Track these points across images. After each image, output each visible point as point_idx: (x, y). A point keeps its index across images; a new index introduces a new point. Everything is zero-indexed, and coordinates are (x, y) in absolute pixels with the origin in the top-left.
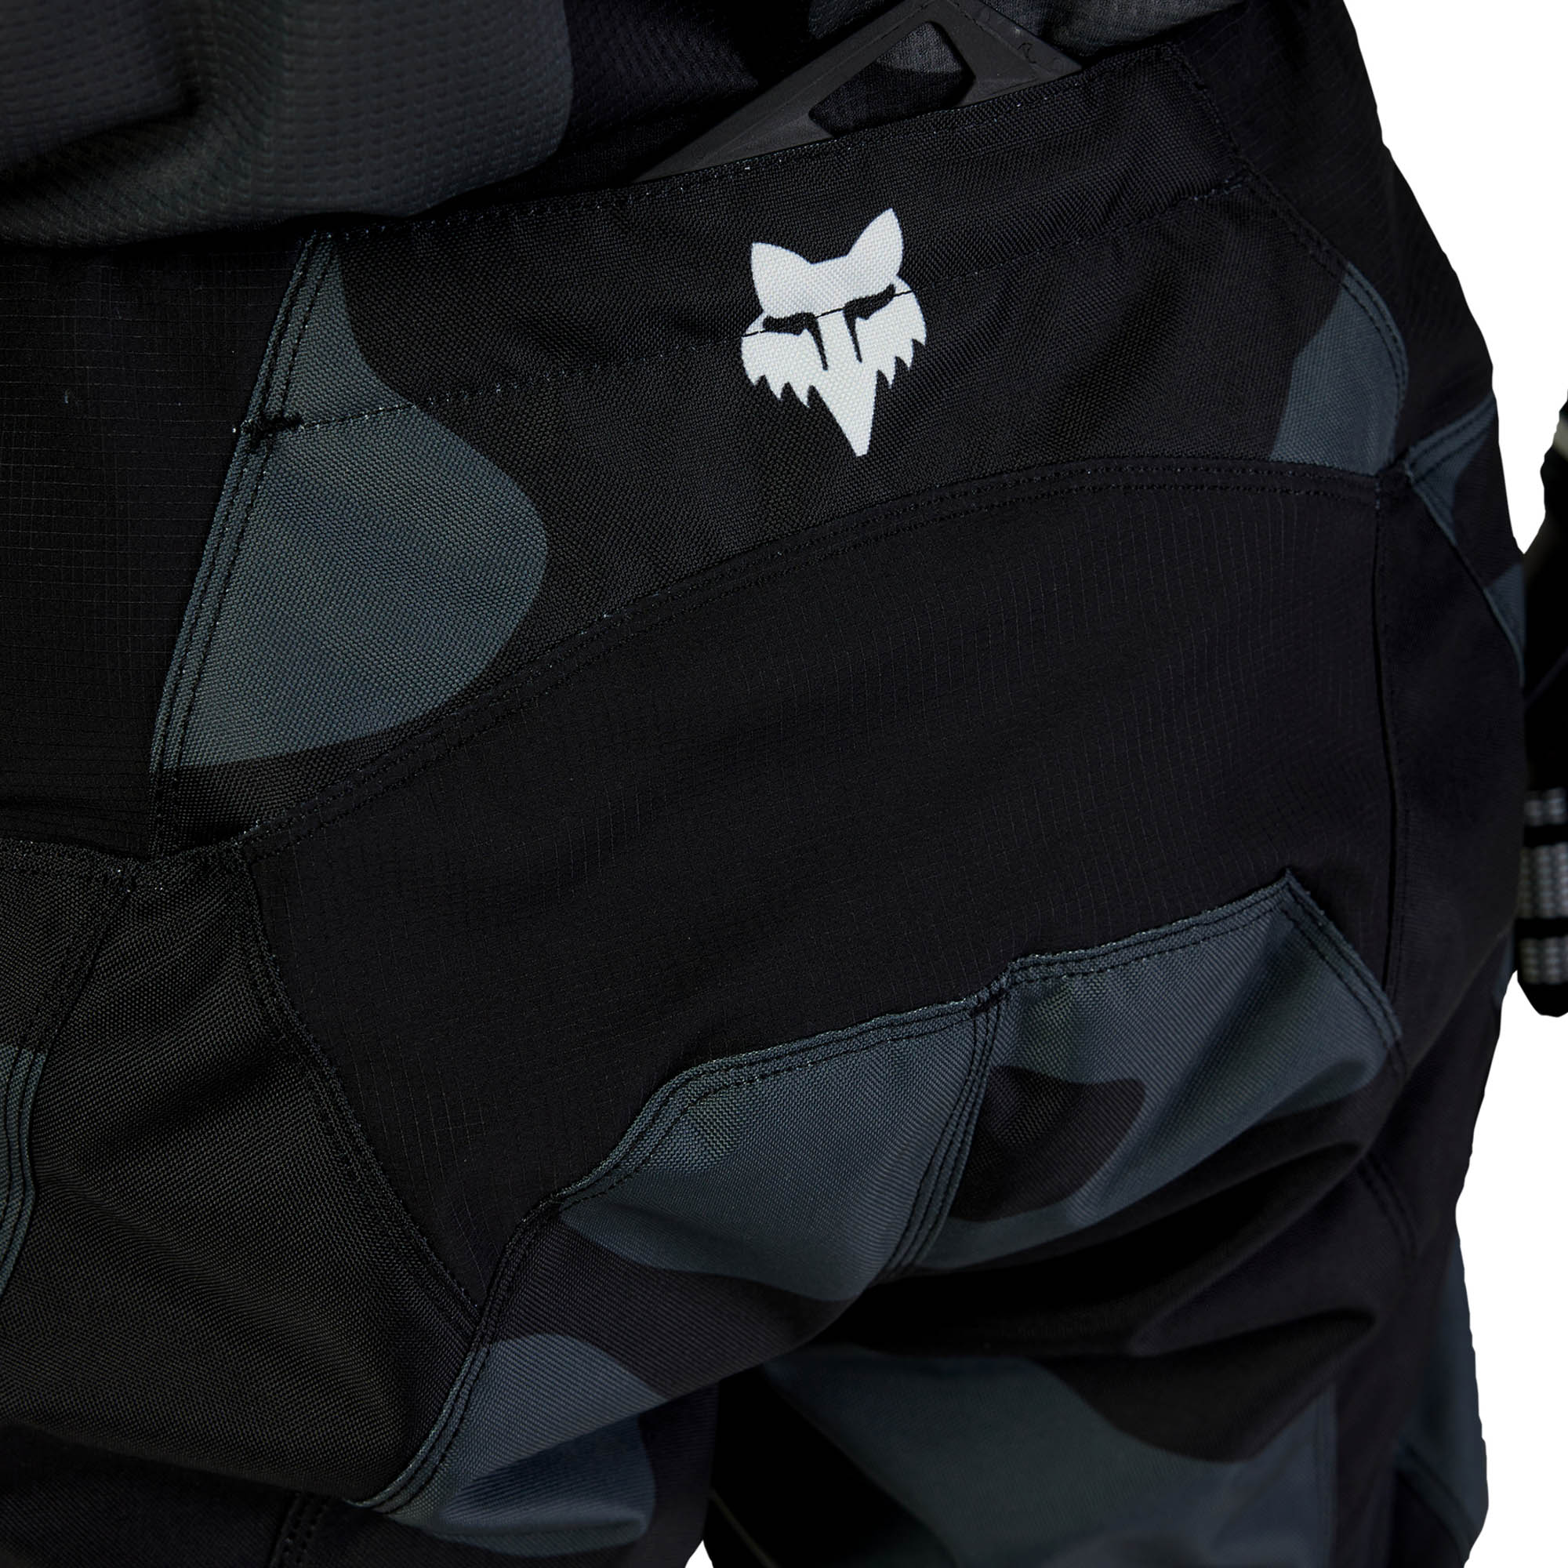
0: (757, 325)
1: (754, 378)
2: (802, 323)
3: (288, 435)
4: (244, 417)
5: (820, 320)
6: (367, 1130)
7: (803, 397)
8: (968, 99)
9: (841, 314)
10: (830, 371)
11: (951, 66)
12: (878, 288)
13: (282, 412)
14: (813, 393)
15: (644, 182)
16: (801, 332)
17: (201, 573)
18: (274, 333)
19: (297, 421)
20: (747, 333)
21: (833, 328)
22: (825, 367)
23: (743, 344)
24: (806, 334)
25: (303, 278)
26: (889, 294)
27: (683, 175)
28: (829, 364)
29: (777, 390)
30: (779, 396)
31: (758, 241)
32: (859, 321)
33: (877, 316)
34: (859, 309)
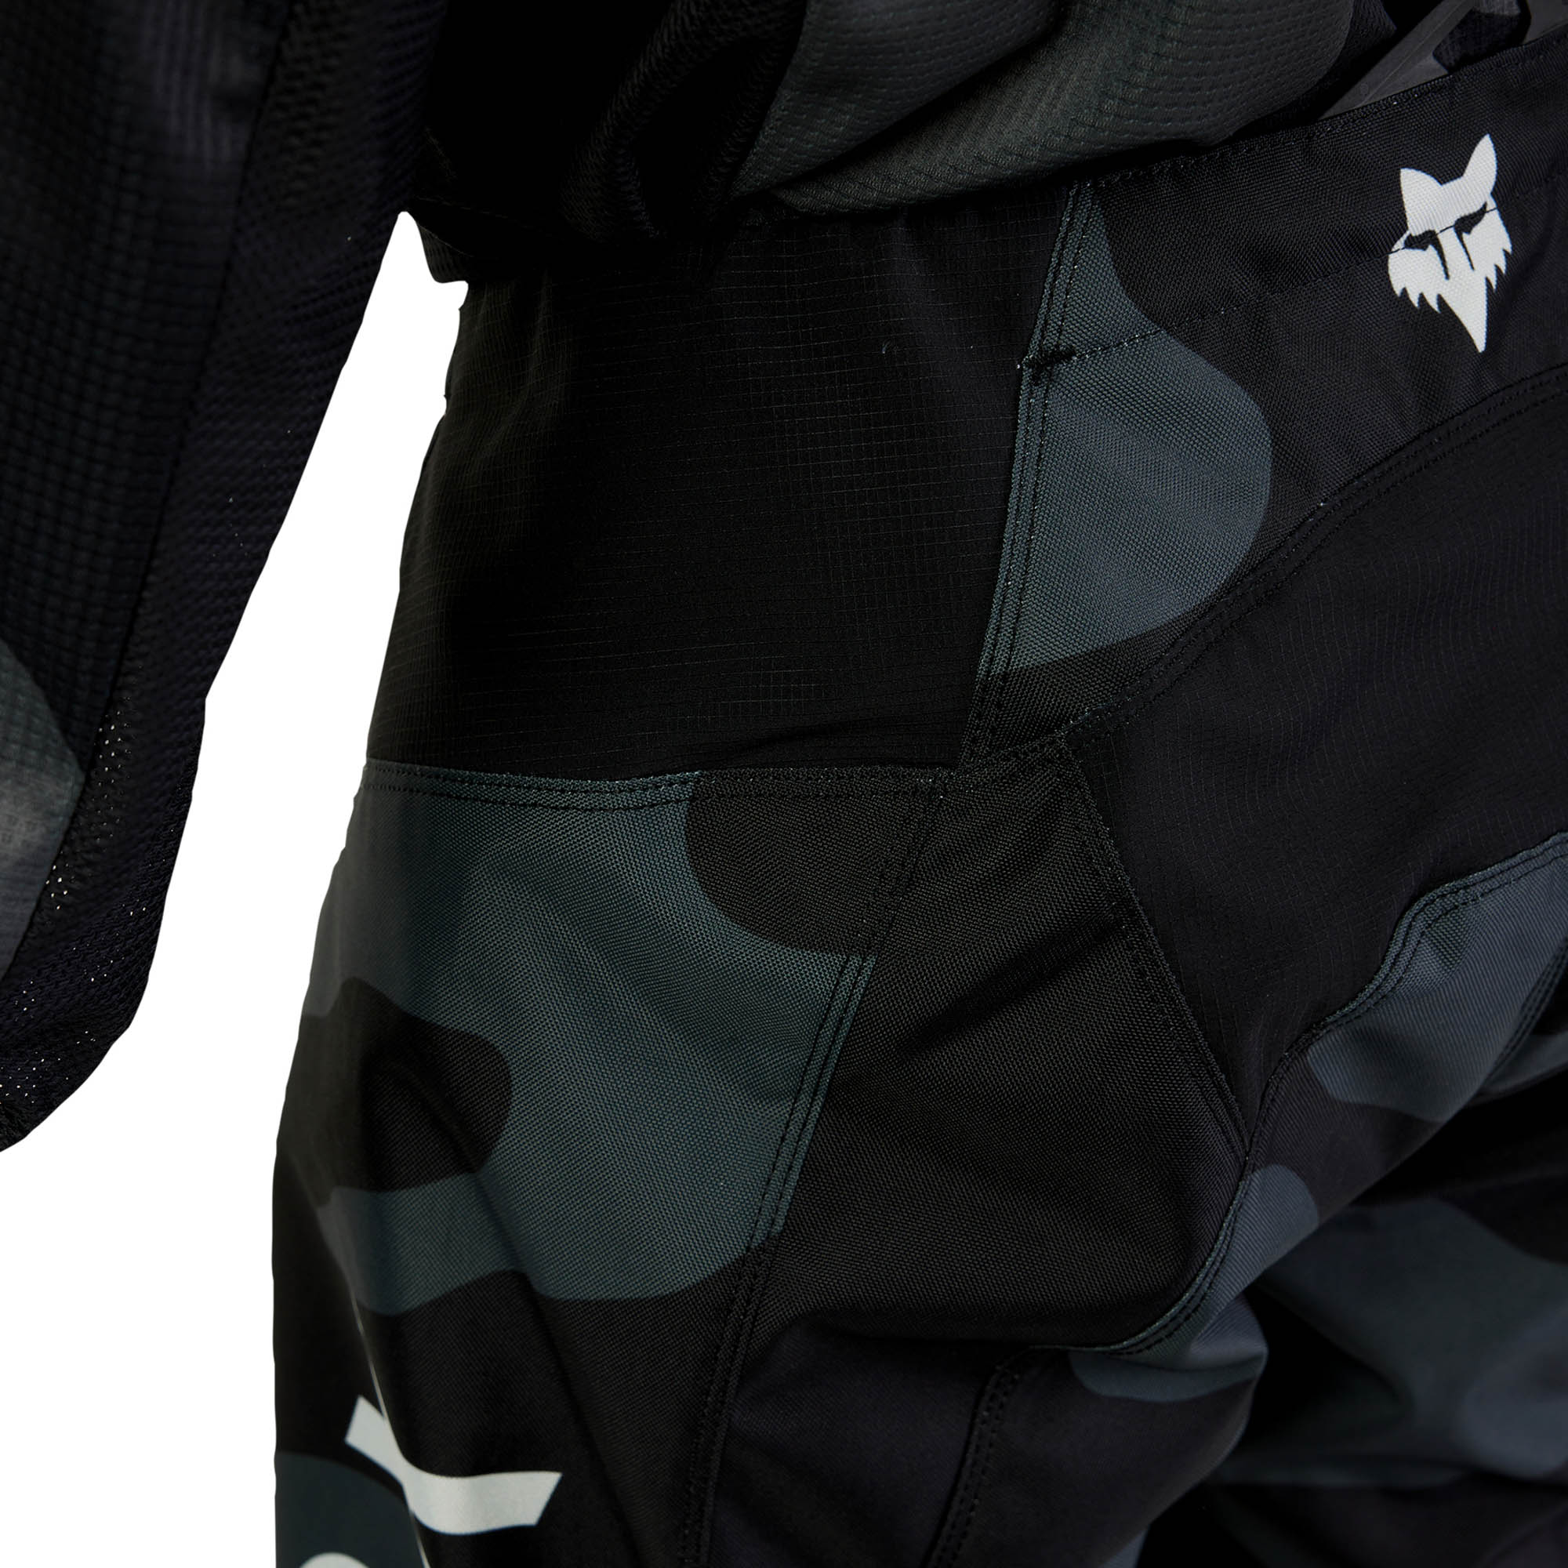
0: (1400, 244)
1: (1398, 291)
2: (1429, 239)
3: (1063, 367)
4: (1026, 353)
5: (1440, 237)
6: (1181, 981)
7: (1433, 304)
8: (1529, 38)
9: (1452, 230)
10: (1451, 280)
11: (1515, 10)
12: (1475, 208)
13: (1057, 346)
14: (1440, 300)
15: (1327, 119)
16: (1427, 247)
17: (1013, 495)
18: (1051, 275)
19: (1070, 353)
20: (1393, 250)
21: (1448, 240)
22: (1447, 277)
23: (1390, 261)
24: (1431, 249)
25: (1070, 224)
26: (1483, 211)
27: (1353, 111)
28: (1450, 273)
29: (1414, 300)
30: (1417, 305)
31: (1404, 167)
32: (1464, 235)
33: (1476, 230)
34: (1465, 225)
